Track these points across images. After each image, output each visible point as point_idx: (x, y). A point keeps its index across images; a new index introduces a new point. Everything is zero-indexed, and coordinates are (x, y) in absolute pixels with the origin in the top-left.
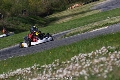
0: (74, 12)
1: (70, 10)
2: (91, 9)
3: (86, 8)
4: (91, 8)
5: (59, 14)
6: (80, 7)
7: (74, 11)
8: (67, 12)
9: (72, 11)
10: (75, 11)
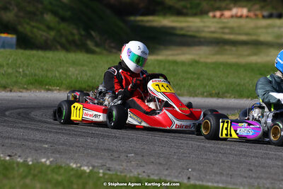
3: (269, 30)
7: (227, 28)
9: (220, 25)
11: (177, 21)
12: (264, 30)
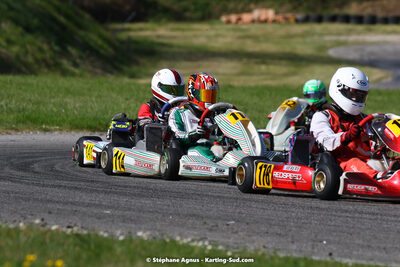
0: (251, 46)
1: (229, 26)
2: (332, 53)
3: (308, 40)
4: (332, 47)
5: (173, 30)
6: (282, 30)
7: (249, 37)
8: (212, 33)
9: (238, 34)
10: (255, 38)
11: (178, 29)
12: (300, 40)
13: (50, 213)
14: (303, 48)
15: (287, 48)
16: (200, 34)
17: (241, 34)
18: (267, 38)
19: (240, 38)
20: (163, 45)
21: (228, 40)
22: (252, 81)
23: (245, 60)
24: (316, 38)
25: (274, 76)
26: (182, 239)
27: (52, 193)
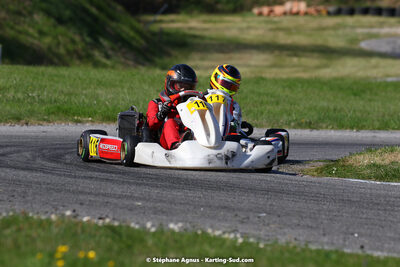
0: (283, 39)
1: (261, 18)
2: (364, 45)
3: (340, 32)
4: (363, 39)
5: (206, 21)
6: (313, 23)
9: (270, 26)
10: (288, 31)
11: (210, 21)
13: (81, 204)
14: (335, 41)
15: (318, 40)
16: (231, 26)
17: (273, 26)
18: (298, 30)
19: (271, 30)
20: (195, 37)
21: (260, 32)
22: (285, 73)
23: (277, 53)
24: (348, 31)
25: (306, 69)
26: (213, 231)
27: (83, 184)
